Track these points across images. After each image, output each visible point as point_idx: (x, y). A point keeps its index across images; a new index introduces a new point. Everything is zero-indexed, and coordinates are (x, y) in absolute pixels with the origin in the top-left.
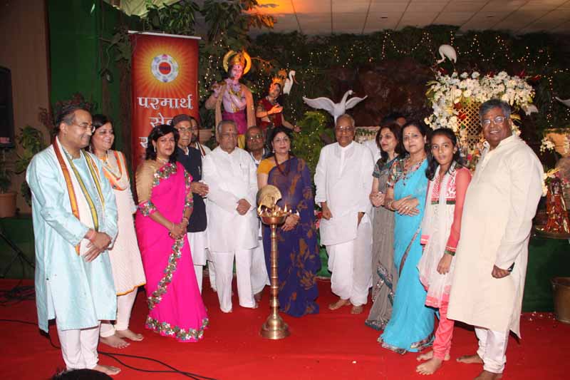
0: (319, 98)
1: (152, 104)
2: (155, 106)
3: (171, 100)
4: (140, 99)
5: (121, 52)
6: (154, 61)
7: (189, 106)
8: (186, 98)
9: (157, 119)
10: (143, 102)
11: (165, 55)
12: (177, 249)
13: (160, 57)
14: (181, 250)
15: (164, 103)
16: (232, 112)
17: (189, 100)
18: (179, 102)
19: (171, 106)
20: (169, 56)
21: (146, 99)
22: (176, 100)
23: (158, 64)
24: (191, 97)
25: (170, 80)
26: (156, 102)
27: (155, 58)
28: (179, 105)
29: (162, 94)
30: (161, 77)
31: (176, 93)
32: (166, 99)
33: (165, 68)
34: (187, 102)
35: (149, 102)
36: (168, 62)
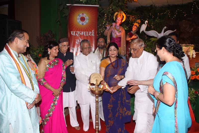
0: (151, 31)
1: (77, 34)
2: (78, 35)
3: (85, 32)
4: (72, 32)
5: (65, 13)
6: (78, 16)
7: (93, 35)
8: (92, 31)
9: (78, 40)
10: (73, 33)
11: (83, 14)
12: (55, 100)
13: (81, 14)
14: (57, 101)
15: (82, 34)
16: (115, 37)
17: (93, 32)
18: (88, 33)
19: (85, 35)
20: (84, 14)
21: (74, 32)
22: (87, 32)
23: (80, 18)
24: (93, 31)
25: (85, 24)
26: (78, 33)
27: (79, 15)
28: (88, 34)
29: (81, 30)
30: (81, 23)
31: (87, 29)
32: (83, 32)
33: (83, 19)
34: (92, 33)
35: (76, 33)
36: (84, 16)
